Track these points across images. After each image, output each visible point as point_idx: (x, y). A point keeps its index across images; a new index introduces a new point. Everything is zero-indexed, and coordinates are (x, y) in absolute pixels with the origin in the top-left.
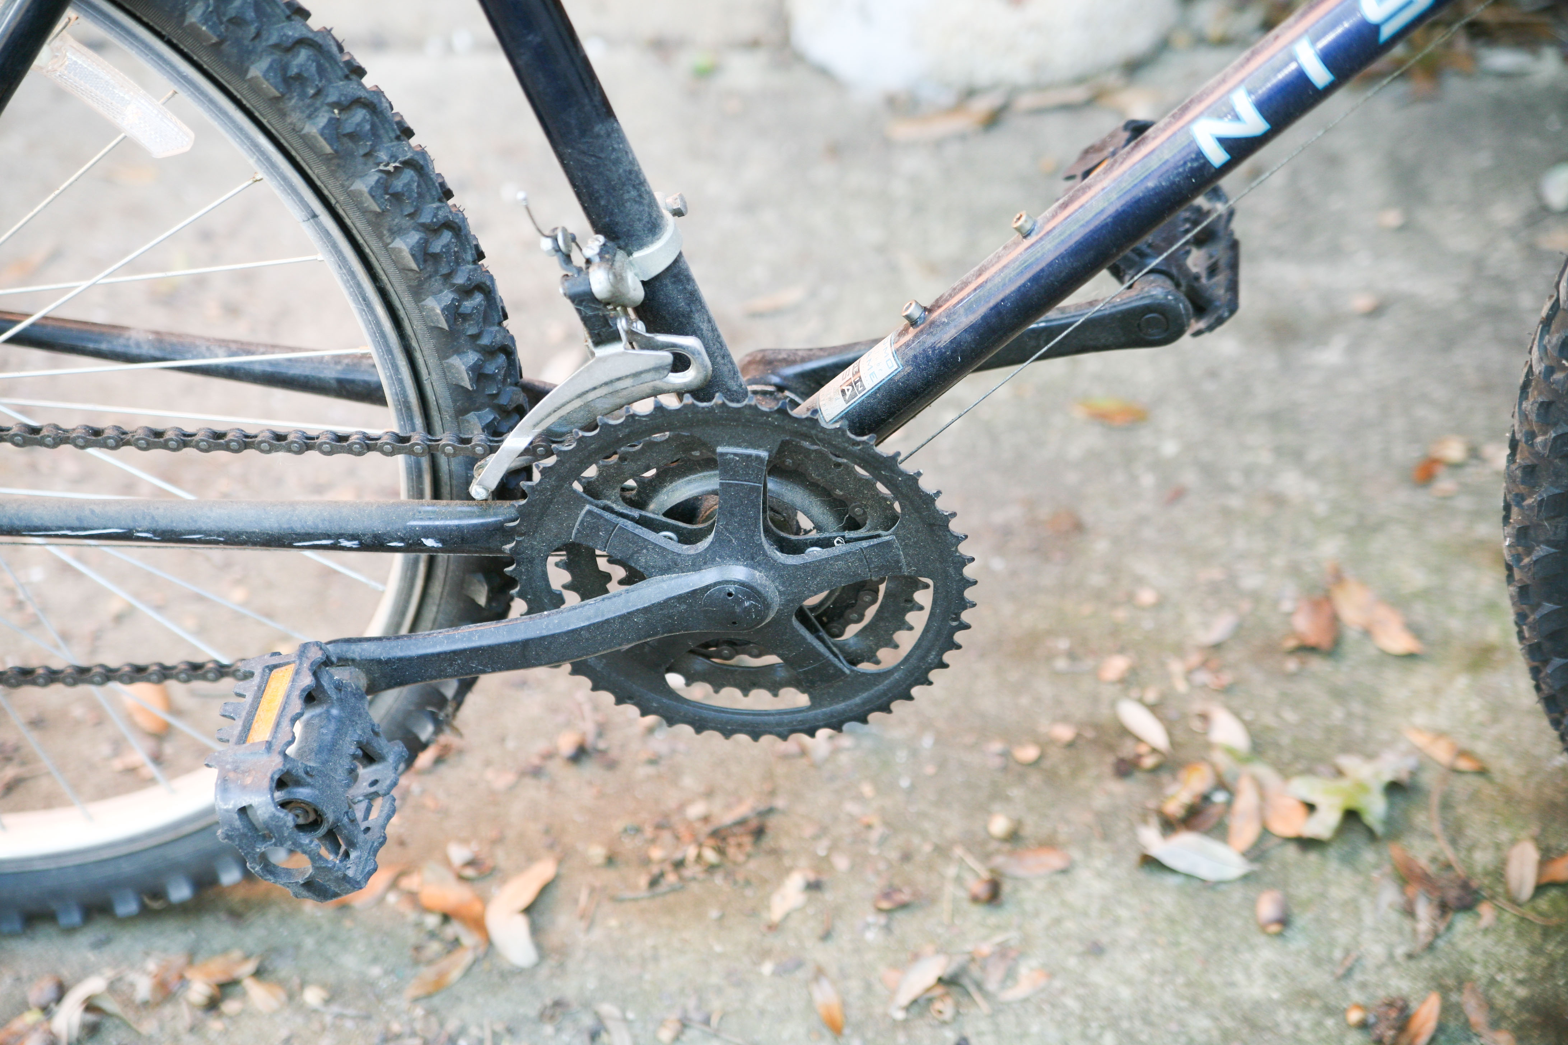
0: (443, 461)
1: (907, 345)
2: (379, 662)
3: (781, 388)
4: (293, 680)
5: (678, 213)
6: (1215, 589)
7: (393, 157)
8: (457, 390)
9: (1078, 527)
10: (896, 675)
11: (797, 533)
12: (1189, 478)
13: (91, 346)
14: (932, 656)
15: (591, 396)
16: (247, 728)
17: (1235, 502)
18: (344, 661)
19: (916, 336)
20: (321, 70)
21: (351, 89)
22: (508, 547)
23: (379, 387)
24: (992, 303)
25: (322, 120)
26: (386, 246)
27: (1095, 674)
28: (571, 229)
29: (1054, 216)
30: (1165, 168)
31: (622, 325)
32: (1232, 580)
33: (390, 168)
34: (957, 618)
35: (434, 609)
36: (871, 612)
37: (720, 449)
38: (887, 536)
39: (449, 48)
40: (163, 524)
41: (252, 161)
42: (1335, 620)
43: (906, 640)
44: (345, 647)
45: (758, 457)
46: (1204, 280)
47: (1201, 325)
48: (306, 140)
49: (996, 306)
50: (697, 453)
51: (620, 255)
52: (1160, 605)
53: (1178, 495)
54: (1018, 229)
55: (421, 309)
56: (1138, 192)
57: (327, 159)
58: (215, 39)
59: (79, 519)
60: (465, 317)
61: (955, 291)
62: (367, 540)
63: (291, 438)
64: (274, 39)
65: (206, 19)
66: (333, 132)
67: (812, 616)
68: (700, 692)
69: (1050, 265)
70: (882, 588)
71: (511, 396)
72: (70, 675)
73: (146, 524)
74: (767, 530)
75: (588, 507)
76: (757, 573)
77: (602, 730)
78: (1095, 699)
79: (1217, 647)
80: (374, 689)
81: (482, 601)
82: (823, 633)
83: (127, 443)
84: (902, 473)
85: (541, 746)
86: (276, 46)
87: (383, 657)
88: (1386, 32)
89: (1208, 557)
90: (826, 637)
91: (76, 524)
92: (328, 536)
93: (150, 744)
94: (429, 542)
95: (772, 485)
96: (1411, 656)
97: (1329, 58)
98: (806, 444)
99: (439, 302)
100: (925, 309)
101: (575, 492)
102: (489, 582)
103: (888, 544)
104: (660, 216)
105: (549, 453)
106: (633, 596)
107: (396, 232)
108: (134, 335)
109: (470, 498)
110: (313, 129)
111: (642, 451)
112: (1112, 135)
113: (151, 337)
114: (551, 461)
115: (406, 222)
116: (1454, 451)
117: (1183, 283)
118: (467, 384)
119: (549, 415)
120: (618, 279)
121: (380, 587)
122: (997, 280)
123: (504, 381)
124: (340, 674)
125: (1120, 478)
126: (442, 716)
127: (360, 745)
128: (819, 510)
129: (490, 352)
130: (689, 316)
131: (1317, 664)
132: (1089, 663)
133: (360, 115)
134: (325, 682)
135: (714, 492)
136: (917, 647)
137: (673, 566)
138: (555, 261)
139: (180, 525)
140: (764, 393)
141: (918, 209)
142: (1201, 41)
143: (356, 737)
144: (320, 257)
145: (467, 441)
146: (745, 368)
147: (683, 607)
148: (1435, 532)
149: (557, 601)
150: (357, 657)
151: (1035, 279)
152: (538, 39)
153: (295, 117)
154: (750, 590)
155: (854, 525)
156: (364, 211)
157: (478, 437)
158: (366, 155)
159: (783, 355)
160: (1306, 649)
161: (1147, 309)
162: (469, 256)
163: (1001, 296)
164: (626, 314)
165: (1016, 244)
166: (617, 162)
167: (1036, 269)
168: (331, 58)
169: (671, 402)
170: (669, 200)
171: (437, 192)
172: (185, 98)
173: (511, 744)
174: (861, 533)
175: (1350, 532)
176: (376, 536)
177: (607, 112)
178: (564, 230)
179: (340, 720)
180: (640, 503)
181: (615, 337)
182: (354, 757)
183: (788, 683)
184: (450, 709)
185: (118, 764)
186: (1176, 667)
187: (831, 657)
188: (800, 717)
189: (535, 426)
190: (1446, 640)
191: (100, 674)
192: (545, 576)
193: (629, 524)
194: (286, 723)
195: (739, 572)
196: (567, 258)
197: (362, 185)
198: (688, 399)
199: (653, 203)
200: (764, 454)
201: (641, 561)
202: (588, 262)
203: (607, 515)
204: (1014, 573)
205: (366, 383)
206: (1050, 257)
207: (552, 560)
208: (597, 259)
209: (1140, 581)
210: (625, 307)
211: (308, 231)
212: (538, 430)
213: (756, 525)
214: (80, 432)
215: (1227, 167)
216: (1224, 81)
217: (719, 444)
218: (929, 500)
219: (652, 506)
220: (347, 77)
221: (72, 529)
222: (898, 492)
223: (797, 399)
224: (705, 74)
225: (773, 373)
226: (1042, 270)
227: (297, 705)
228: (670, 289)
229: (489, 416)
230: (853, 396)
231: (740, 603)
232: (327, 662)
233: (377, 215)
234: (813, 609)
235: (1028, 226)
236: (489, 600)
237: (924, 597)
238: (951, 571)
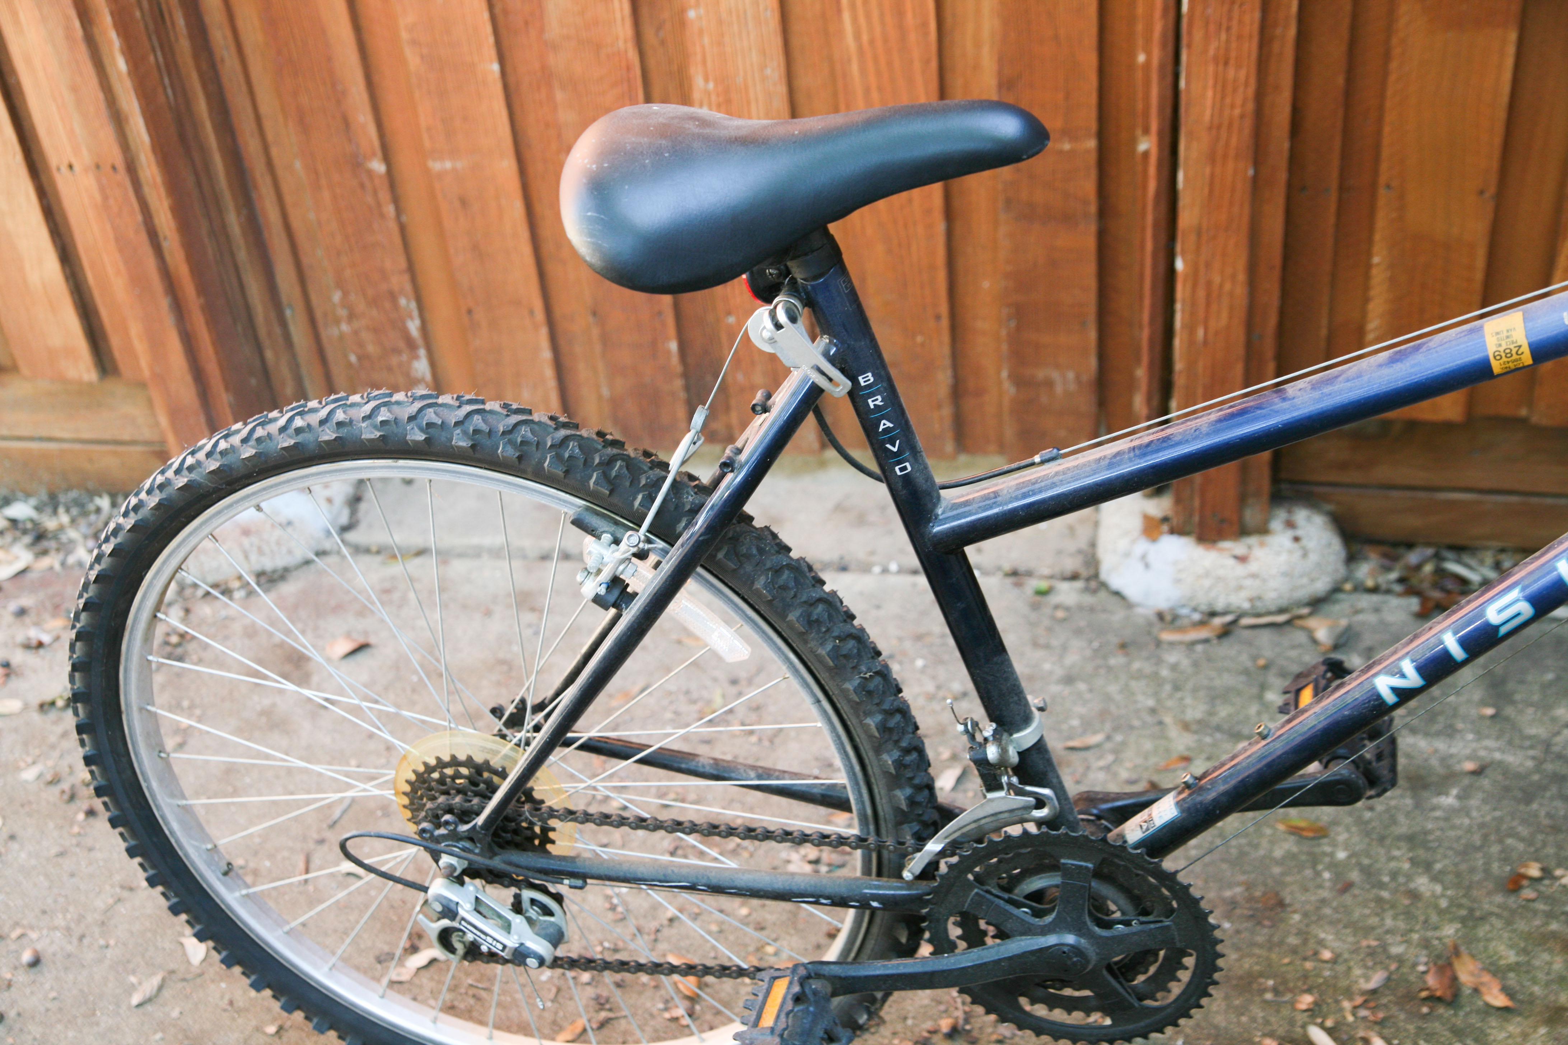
0: (885, 853)
1: (1183, 800)
2: (840, 978)
3: (1099, 817)
4: (788, 988)
5: (1041, 709)
6: (1372, 953)
7: (869, 670)
8: (897, 810)
9: (1281, 904)
10: (1169, 1010)
11: (1108, 915)
12: (1355, 876)
13: (676, 765)
14: (1192, 1000)
15: (983, 822)
16: (759, 1017)
17: (1385, 894)
18: (819, 976)
19: (1190, 795)
20: (830, 617)
21: (847, 628)
22: (924, 911)
23: (848, 801)
24: (1240, 778)
25: (829, 646)
26: (861, 722)
27: (1292, 1003)
28: (976, 718)
29: (1283, 726)
30: (1356, 703)
31: (1004, 779)
32: (1384, 947)
33: (867, 676)
34: (1211, 977)
35: (873, 942)
36: (1152, 970)
37: (1063, 861)
38: (1167, 923)
39: (885, 571)
40: (714, 881)
41: (784, 668)
42: (1455, 979)
43: (1176, 989)
44: (819, 967)
45: (1086, 867)
46: (1374, 764)
47: (1372, 793)
48: (819, 658)
49: (1242, 781)
50: (1047, 861)
51: (1005, 736)
52: (1334, 961)
53: (1348, 887)
54: (1259, 734)
55: (879, 760)
56: (1338, 717)
57: (829, 669)
58: (770, 598)
59: (665, 875)
60: (906, 766)
61: (1216, 769)
62: (837, 900)
63: (795, 834)
64: (804, 598)
65: (766, 587)
66: (835, 653)
67: (1115, 967)
68: (1040, 1010)
69: (1279, 757)
70: (1162, 953)
71: (932, 815)
72: (650, 968)
73: (704, 881)
74: (1090, 914)
75: (976, 890)
76: (1083, 941)
77: (968, 1018)
78: (1292, 1022)
79: (1374, 992)
80: (834, 994)
81: (904, 940)
82: (1122, 980)
83: (697, 832)
84: (1179, 884)
85: (929, 1025)
86: (805, 602)
87: (843, 975)
88: (1503, 631)
89: (1368, 931)
90: (1124, 982)
91: (663, 878)
92: (812, 896)
93: (687, 1003)
94: (875, 904)
95: (1094, 884)
96: (1506, 1009)
97: (1464, 643)
98: (1116, 860)
99: (891, 756)
100: (1196, 778)
101: (968, 880)
102: (909, 928)
103: (1168, 927)
104: (1031, 712)
105: (953, 855)
106: (1002, 948)
107: (867, 714)
108: (701, 760)
109: (901, 877)
110: (822, 652)
111: (1012, 858)
112: (1315, 667)
113: (711, 762)
114: (955, 860)
115: (874, 708)
116: (1534, 871)
117: (1361, 765)
118: (904, 806)
119: (955, 832)
120: (1004, 751)
121: (840, 925)
122: (1244, 764)
123: (926, 807)
124: (815, 985)
125: (1308, 872)
126: (873, 1009)
127: (826, 1032)
128: (1123, 901)
129: (919, 788)
130: (1045, 774)
131: (1441, 1010)
132: (1288, 997)
133: (851, 644)
134: (807, 991)
135: (1057, 886)
136: (1183, 993)
137: (1028, 931)
138: (965, 738)
139: (724, 883)
140: (1088, 820)
141: (1177, 688)
142: (1360, 588)
143: (824, 1026)
144: (819, 725)
145: (903, 844)
146: (1077, 802)
147: (1033, 958)
148: (1521, 925)
149: (952, 947)
150: (826, 973)
151: (1269, 765)
152: (963, 606)
153: (812, 644)
154: (1076, 950)
155: (1145, 912)
156: (849, 701)
157: (910, 841)
158: (854, 668)
159: (1100, 796)
160: (1433, 999)
161: (1338, 782)
162: (910, 729)
163: (1246, 774)
164: (1007, 773)
165: (1257, 742)
166: (1007, 679)
167: (1269, 759)
168: (837, 610)
169: (1032, 828)
170: (1036, 701)
171: (893, 690)
172: (748, 629)
173: (910, 1022)
174: (1150, 918)
175: (1463, 920)
176: (842, 898)
177: (1001, 649)
178: (972, 720)
179: (814, 1014)
180: (1008, 889)
181: (999, 787)
182: (823, 1039)
183: (1096, 1009)
184: (878, 1005)
185: (667, 1015)
186: (1347, 1005)
187: (1127, 995)
188: (1104, 1031)
189: (946, 838)
190: (1531, 1000)
191: (667, 969)
192: (946, 930)
193: (1002, 902)
194: (783, 1016)
195: (1070, 939)
196: (972, 737)
197: (849, 686)
198: (1044, 829)
199: (1027, 704)
200: (1090, 865)
201: (1008, 926)
202: (986, 740)
203: (988, 896)
204: (1238, 932)
205: (840, 798)
206: (1279, 753)
207: (952, 919)
208: (991, 739)
209: (1321, 943)
210: (1006, 768)
211: (814, 711)
212: (947, 840)
213: (1083, 910)
214: (669, 823)
215: (1396, 706)
216: (1395, 652)
217: (1062, 857)
218: (1196, 902)
219: (1017, 891)
220: (845, 621)
221: (660, 881)
222: (1175, 896)
223: (1109, 826)
224: (1042, 593)
225: (1095, 808)
226: (1274, 760)
227: (789, 1005)
228: (1035, 757)
229: (916, 827)
230: (1147, 829)
231: (1070, 958)
232: (809, 977)
233: (857, 703)
234: (1116, 963)
235: (1265, 732)
236: (908, 940)
237: (1189, 961)
238: (1208, 947)
